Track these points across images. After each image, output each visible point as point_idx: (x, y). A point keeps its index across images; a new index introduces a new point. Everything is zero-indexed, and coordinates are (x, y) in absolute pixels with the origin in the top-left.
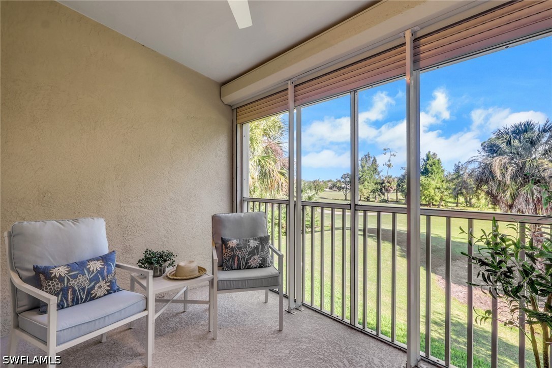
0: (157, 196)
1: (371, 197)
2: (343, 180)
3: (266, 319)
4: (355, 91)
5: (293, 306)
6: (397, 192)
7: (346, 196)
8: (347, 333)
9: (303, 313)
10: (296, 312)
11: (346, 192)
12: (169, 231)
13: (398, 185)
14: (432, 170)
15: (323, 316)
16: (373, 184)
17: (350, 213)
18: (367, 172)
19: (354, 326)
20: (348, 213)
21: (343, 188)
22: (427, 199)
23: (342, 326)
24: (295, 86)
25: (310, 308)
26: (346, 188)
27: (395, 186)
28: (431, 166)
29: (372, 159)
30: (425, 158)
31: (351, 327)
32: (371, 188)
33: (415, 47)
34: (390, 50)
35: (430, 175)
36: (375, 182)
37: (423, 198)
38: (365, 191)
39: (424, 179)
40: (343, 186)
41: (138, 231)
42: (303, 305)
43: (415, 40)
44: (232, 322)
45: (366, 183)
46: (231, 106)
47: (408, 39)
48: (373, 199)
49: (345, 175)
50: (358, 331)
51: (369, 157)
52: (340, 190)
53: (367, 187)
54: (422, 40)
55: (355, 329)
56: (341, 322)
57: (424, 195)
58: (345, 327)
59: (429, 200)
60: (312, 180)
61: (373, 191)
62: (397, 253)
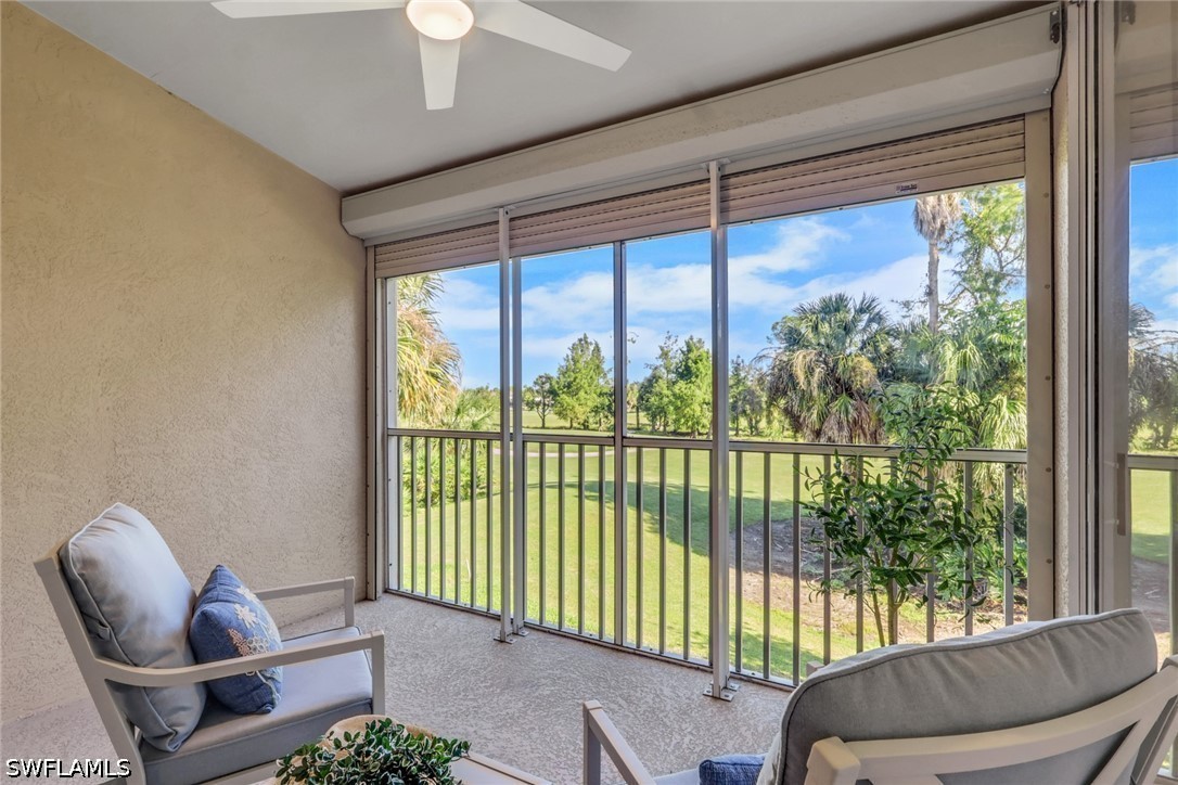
0: (203, 429)
1: (591, 420)
2: (537, 388)
3: (463, 659)
4: (622, 242)
5: (509, 629)
6: (638, 412)
7: (543, 420)
8: (612, 659)
9: (527, 638)
10: (515, 640)
11: (544, 411)
12: (231, 505)
13: (641, 398)
14: (698, 370)
15: (564, 640)
16: (595, 395)
17: (613, 452)
18: (584, 372)
19: (621, 645)
20: (610, 452)
21: (538, 404)
22: (690, 423)
23: (601, 649)
24: (512, 220)
25: (538, 630)
26: (544, 405)
27: (635, 399)
28: (696, 363)
29: (592, 348)
30: (685, 349)
31: (618, 648)
32: (591, 404)
33: (723, 188)
34: (684, 185)
35: (693, 379)
36: (598, 391)
37: (683, 420)
38: (579, 409)
39: (684, 386)
40: (538, 399)
41: (157, 510)
42: (526, 625)
43: (723, 177)
44: (396, 674)
45: (582, 393)
46: (363, 240)
47: (714, 175)
48: (594, 426)
49: (541, 377)
50: (629, 653)
51: (586, 342)
52: (532, 408)
53: (583, 402)
54: (733, 180)
55: (624, 652)
56: (597, 643)
57: (684, 416)
58: (605, 650)
59: (693, 424)
60: (474, 388)
61: (596, 410)
62: (645, 526)
